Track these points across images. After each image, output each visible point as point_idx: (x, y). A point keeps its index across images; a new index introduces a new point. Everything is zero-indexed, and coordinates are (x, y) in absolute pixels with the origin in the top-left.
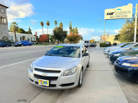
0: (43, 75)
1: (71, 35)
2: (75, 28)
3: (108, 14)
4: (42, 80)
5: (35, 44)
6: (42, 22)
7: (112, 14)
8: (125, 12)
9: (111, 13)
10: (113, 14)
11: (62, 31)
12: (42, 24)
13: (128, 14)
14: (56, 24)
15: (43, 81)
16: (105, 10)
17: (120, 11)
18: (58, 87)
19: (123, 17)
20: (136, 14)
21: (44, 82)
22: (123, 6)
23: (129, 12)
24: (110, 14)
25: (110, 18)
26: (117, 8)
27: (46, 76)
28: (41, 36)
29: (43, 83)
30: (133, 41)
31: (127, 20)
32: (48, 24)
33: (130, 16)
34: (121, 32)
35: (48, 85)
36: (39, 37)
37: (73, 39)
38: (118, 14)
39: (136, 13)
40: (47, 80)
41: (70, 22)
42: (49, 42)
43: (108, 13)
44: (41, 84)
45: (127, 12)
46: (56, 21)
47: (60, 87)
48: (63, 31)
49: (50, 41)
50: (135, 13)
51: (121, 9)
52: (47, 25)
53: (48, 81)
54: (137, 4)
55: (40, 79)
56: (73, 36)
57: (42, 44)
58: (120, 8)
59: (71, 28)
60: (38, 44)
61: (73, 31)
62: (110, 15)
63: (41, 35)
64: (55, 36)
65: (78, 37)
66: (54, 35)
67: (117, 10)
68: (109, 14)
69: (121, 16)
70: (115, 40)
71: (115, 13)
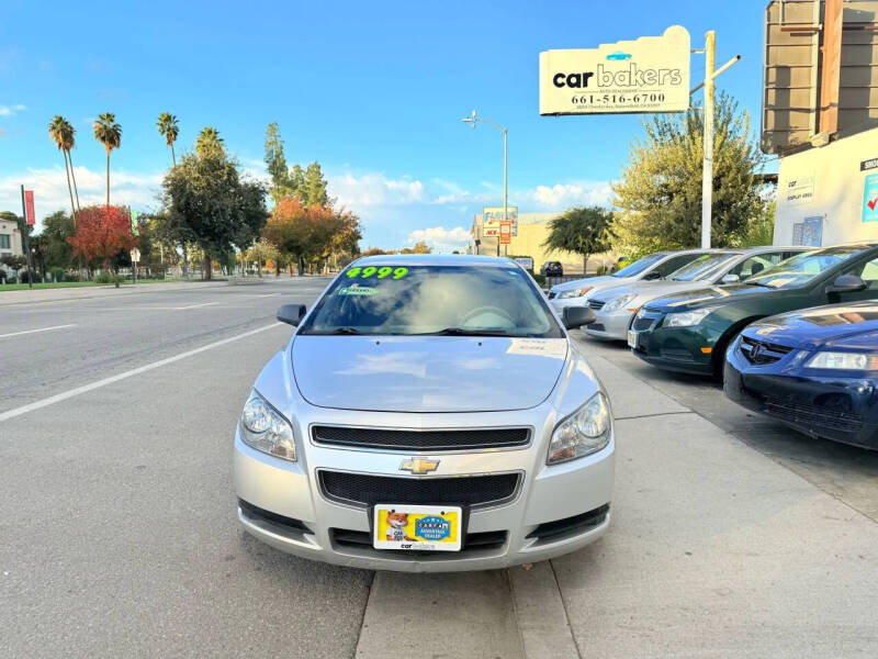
0: (407, 475)
1: (289, 215)
2: (304, 167)
3: (560, 80)
4: (401, 509)
5: (12, 281)
6: (60, 120)
7: (580, 80)
8: (651, 76)
9: (578, 76)
10: (585, 85)
11: (236, 185)
12: (66, 136)
13: (667, 89)
14: (172, 134)
15: (412, 520)
16: (543, 56)
17: (623, 65)
18: (520, 548)
19: (641, 101)
20: (707, 89)
21: (422, 524)
22: (641, 39)
23: (675, 76)
24: (574, 80)
25: (573, 108)
26: (607, 49)
27: (431, 475)
28: (54, 222)
29: (410, 531)
30: (698, 244)
31: (656, 120)
32: (111, 137)
33: (678, 99)
34: (622, 192)
35: (454, 544)
36: (38, 230)
37: (305, 239)
38: (614, 87)
39: (708, 82)
40: (446, 509)
41: (273, 127)
42: (127, 263)
43: (562, 76)
44: (397, 545)
45: (662, 73)
46: (169, 119)
47: (530, 549)
48: (241, 182)
49: (136, 256)
50: (703, 85)
51: (629, 56)
52: (103, 146)
53: (454, 513)
54: (712, 33)
55: (389, 507)
56: (304, 221)
57: (71, 279)
58: (622, 46)
59: (283, 168)
60: (37, 280)
61: (293, 186)
62: (571, 85)
63: (60, 214)
64: (181, 218)
65: (335, 231)
66: (177, 208)
67: (609, 57)
68: (564, 80)
69: (631, 96)
70: (554, 247)
71: (601, 75)
